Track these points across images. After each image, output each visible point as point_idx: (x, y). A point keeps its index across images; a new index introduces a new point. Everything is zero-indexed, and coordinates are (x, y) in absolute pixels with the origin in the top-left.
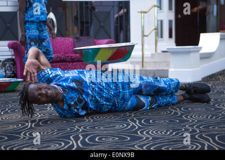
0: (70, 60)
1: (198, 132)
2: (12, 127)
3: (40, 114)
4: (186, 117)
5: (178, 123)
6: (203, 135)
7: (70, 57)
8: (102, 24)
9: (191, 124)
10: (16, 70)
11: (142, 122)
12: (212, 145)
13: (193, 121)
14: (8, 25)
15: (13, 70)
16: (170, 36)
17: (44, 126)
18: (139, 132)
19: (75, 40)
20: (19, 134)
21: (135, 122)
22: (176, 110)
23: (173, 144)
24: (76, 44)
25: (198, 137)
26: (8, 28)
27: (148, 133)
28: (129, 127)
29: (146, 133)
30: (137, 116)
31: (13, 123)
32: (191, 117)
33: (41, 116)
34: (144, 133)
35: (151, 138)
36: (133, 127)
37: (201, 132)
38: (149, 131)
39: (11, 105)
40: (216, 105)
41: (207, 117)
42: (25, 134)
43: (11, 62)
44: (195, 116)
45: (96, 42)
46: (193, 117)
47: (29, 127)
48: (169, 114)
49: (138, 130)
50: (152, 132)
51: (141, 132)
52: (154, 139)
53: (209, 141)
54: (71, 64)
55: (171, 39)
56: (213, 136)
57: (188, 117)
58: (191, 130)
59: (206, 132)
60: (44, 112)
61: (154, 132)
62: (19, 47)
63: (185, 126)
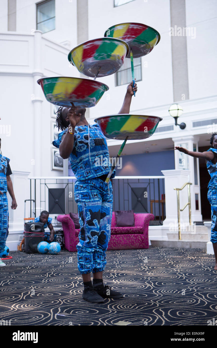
0: (114, 233)
1: (196, 291)
2: (36, 276)
3: (54, 269)
4: (189, 280)
5: (182, 285)
6: (199, 293)
7: (114, 230)
8: (140, 199)
9: (191, 286)
10: (64, 241)
11: (156, 284)
12: (203, 300)
13: (194, 283)
14: (57, 200)
15: (61, 241)
16: (197, 208)
17: (56, 276)
18: (153, 291)
19: (117, 214)
20: (42, 280)
21: (151, 284)
22: (182, 275)
23: (177, 300)
24: (117, 217)
25: (195, 295)
26: (57, 203)
27: (160, 292)
28: (147, 287)
29: (159, 292)
30: (152, 280)
31: (37, 274)
32: (193, 280)
33: (55, 271)
34: (158, 292)
35: (162, 296)
36: (150, 287)
37: (197, 291)
38: (161, 290)
39: (36, 263)
40: (213, 272)
41: (204, 281)
42: (45, 280)
43: (61, 234)
44: (196, 280)
45: (135, 215)
46: (194, 280)
47: (47, 277)
48: (177, 278)
49: (153, 290)
50: (163, 291)
51: (156, 292)
52: (164, 296)
53: (202, 297)
54: (115, 236)
55: (197, 211)
56: (205, 294)
57: (191, 280)
58: (191, 290)
59: (201, 291)
60: (57, 268)
61: (164, 291)
62: (69, 220)
63: (187, 287)
